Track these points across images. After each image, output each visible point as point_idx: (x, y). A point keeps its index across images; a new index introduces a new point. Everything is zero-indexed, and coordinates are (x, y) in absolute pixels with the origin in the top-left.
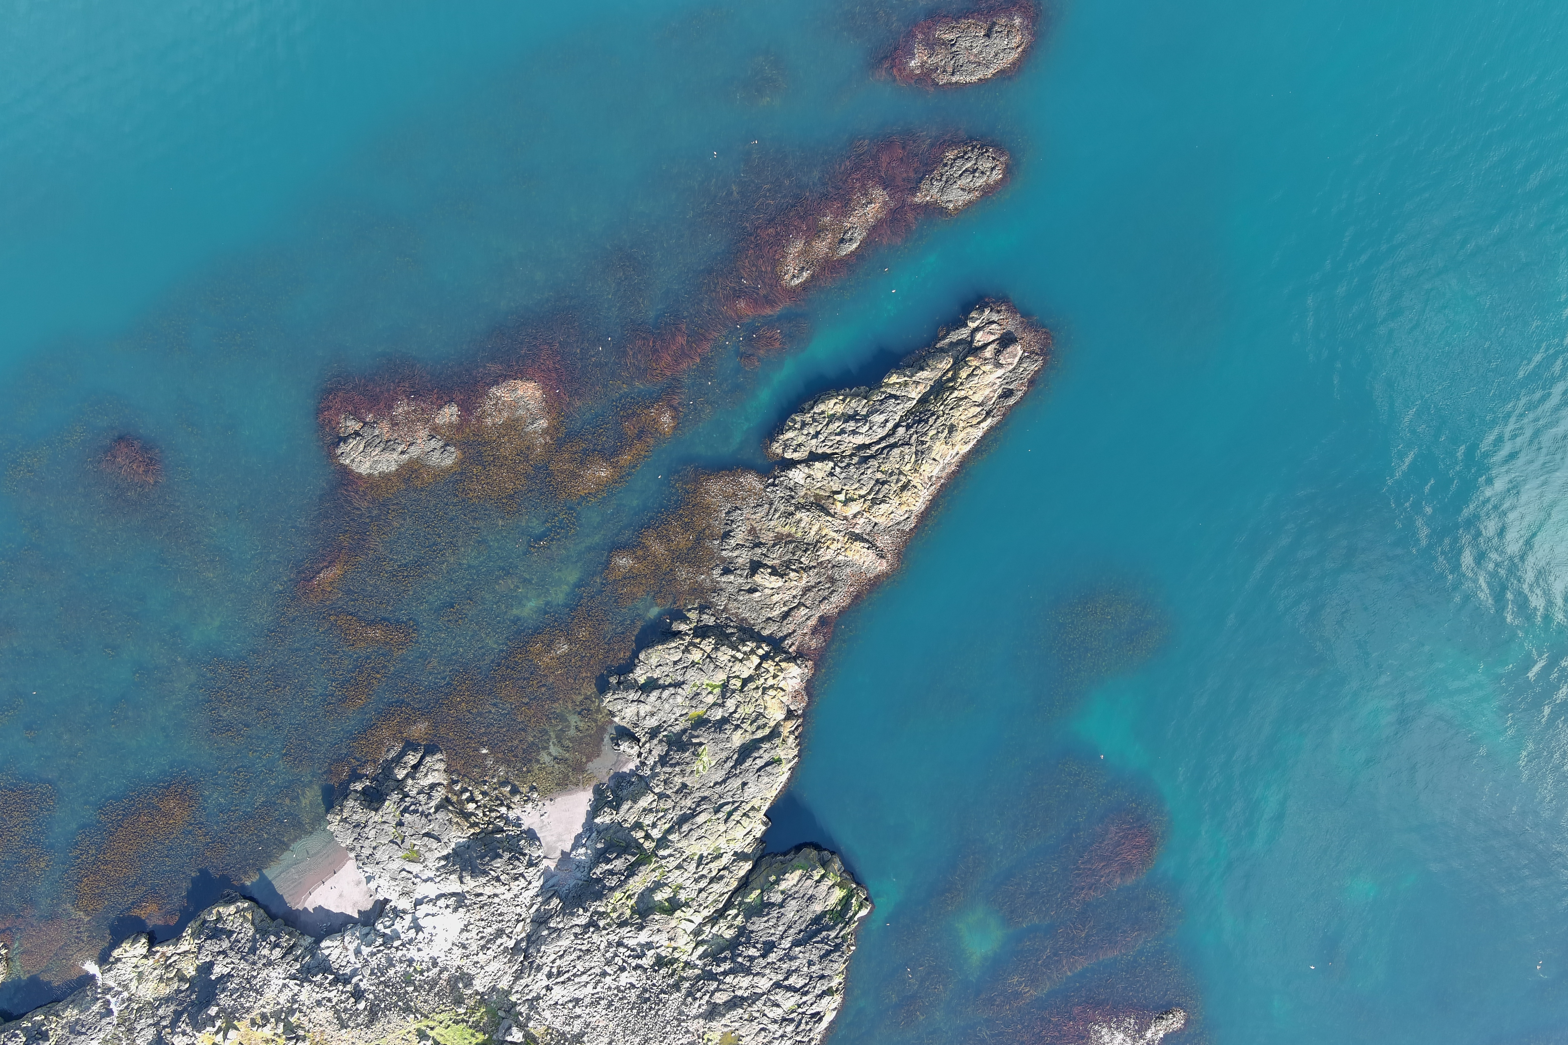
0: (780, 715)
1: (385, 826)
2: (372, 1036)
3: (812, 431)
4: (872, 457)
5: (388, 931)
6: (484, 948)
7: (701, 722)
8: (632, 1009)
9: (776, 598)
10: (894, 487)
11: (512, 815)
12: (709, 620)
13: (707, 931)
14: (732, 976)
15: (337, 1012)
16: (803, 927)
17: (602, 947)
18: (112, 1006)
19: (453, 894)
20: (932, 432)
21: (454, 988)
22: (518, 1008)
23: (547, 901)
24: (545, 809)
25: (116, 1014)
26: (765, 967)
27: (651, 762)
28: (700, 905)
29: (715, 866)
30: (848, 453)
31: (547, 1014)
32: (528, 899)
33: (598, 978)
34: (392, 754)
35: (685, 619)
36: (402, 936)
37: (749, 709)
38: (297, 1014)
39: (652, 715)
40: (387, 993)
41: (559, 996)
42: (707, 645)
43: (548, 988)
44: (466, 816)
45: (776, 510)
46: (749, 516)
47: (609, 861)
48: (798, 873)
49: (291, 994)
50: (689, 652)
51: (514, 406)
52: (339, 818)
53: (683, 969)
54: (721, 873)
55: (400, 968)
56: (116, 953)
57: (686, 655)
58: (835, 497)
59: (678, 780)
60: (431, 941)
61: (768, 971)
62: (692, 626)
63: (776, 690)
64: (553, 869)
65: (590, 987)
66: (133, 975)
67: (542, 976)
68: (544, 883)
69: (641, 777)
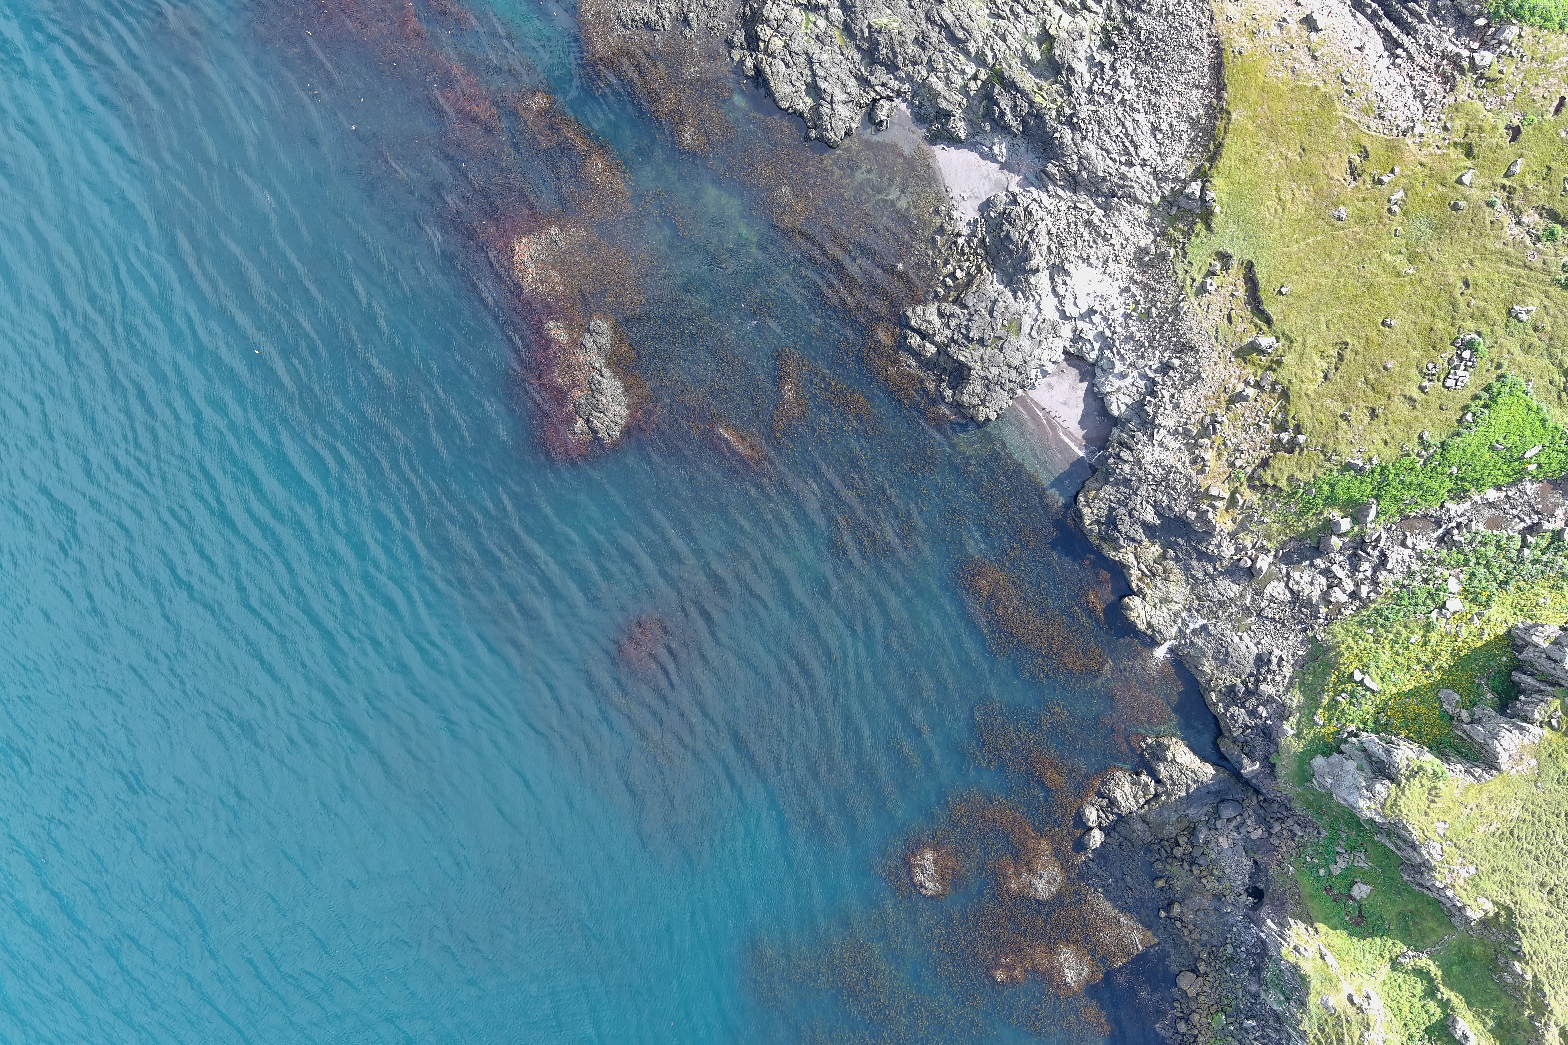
1: (986, 357)
2: (1207, 344)
5: (1097, 346)
6: (1106, 238)
7: (847, 30)
8: (1158, 68)
11: (966, 231)
12: (739, 37)
15: (1184, 387)
17: (1094, 108)
18: (1197, 626)
19: (1052, 279)
21: (1150, 265)
22: (1167, 193)
23: (1051, 178)
24: (956, 196)
25: (1205, 622)
27: (896, 85)
28: (1043, 9)
31: (1171, 161)
32: (1052, 200)
33: (1127, 109)
34: (913, 362)
35: (742, 62)
36: (1100, 329)
38: (1189, 427)
39: (844, 86)
40: (1161, 337)
41: (1151, 151)
42: (765, 32)
43: (1144, 164)
44: (970, 278)
46: (625, 4)
47: (1003, 113)
49: (1169, 437)
50: (773, 53)
51: (540, 264)
52: (981, 408)
53: (1113, 20)
55: (1134, 326)
56: (1142, 626)
57: (777, 54)
59: (911, 49)
60: (1102, 296)
62: (747, 52)
64: (1018, 178)
65: (1137, 116)
66: (1164, 609)
67: (1130, 172)
68: (1032, 185)
69: (913, 96)
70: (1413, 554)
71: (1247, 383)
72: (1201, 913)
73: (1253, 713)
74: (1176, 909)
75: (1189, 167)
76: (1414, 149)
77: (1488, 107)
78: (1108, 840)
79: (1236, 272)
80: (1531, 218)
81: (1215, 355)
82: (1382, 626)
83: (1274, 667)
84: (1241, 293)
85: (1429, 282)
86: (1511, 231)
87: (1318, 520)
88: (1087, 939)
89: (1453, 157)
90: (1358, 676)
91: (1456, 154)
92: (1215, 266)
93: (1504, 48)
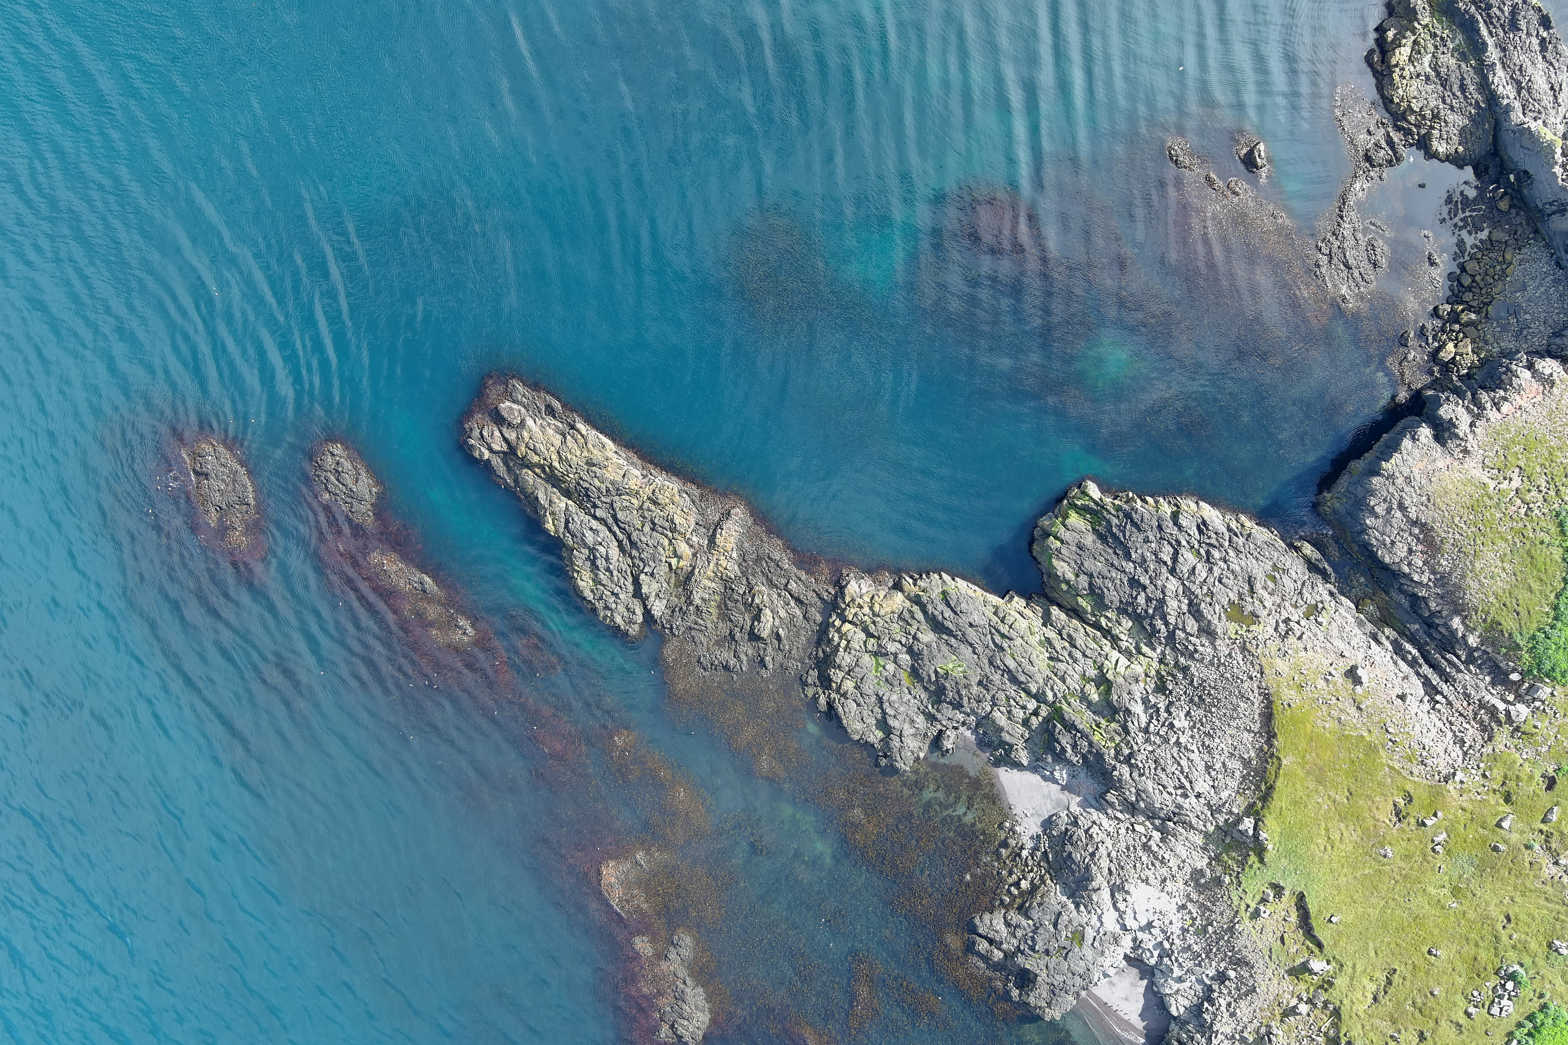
0: (899, 597)
1: (1051, 966)
2: (1261, 961)
3: (613, 599)
4: (629, 537)
5: (1156, 954)
6: (1163, 861)
7: (915, 673)
8: (1212, 713)
9: (782, 613)
10: (657, 511)
11: (1029, 844)
12: (812, 676)
13: (1126, 644)
14: (1168, 617)
15: (1240, 998)
16: (1111, 551)
17: (1150, 748)
19: (1113, 896)
20: (597, 483)
21: (1206, 887)
22: (1221, 824)
23: (1110, 804)
24: (1019, 813)
26: (1155, 586)
27: (961, 717)
28: (1099, 655)
29: (1058, 644)
30: (629, 561)
31: (1224, 796)
32: (1111, 822)
33: (1183, 750)
34: (981, 964)
35: (815, 698)
36: (1159, 940)
37: (895, 627)
38: (1245, 1034)
39: (912, 722)
40: (1218, 950)
41: (1206, 785)
42: (837, 676)
43: (1198, 796)
44: (1034, 888)
45: (696, 623)
46: (705, 649)
47: (1063, 750)
48: (1055, 562)
49: (1226, 1042)
50: (846, 693)
51: (626, 884)
52: (1047, 1010)
53: (1167, 665)
54: (1065, 637)
55: (1191, 939)
57: (849, 695)
58: (674, 568)
59: (975, 690)
60: (1160, 913)
61: (1159, 583)
62: (820, 691)
63: (873, 604)
64: (1078, 799)
65: (1192, 756)
67: (1186, 804)
68: (1092, 806)
69: (977, 725)
71: (1300, 999)
75: (1242, 803)
76: (1455, 795)
77: (1525, 757)
79: (1288, 900)
81: (1269, 972)
84: (1294, 918)
85: (1471, 915)
86: (1549, 870)
89: (1493, 802)
91: (1495, 800)
92: (1269, 895)
93: (1538, 704)
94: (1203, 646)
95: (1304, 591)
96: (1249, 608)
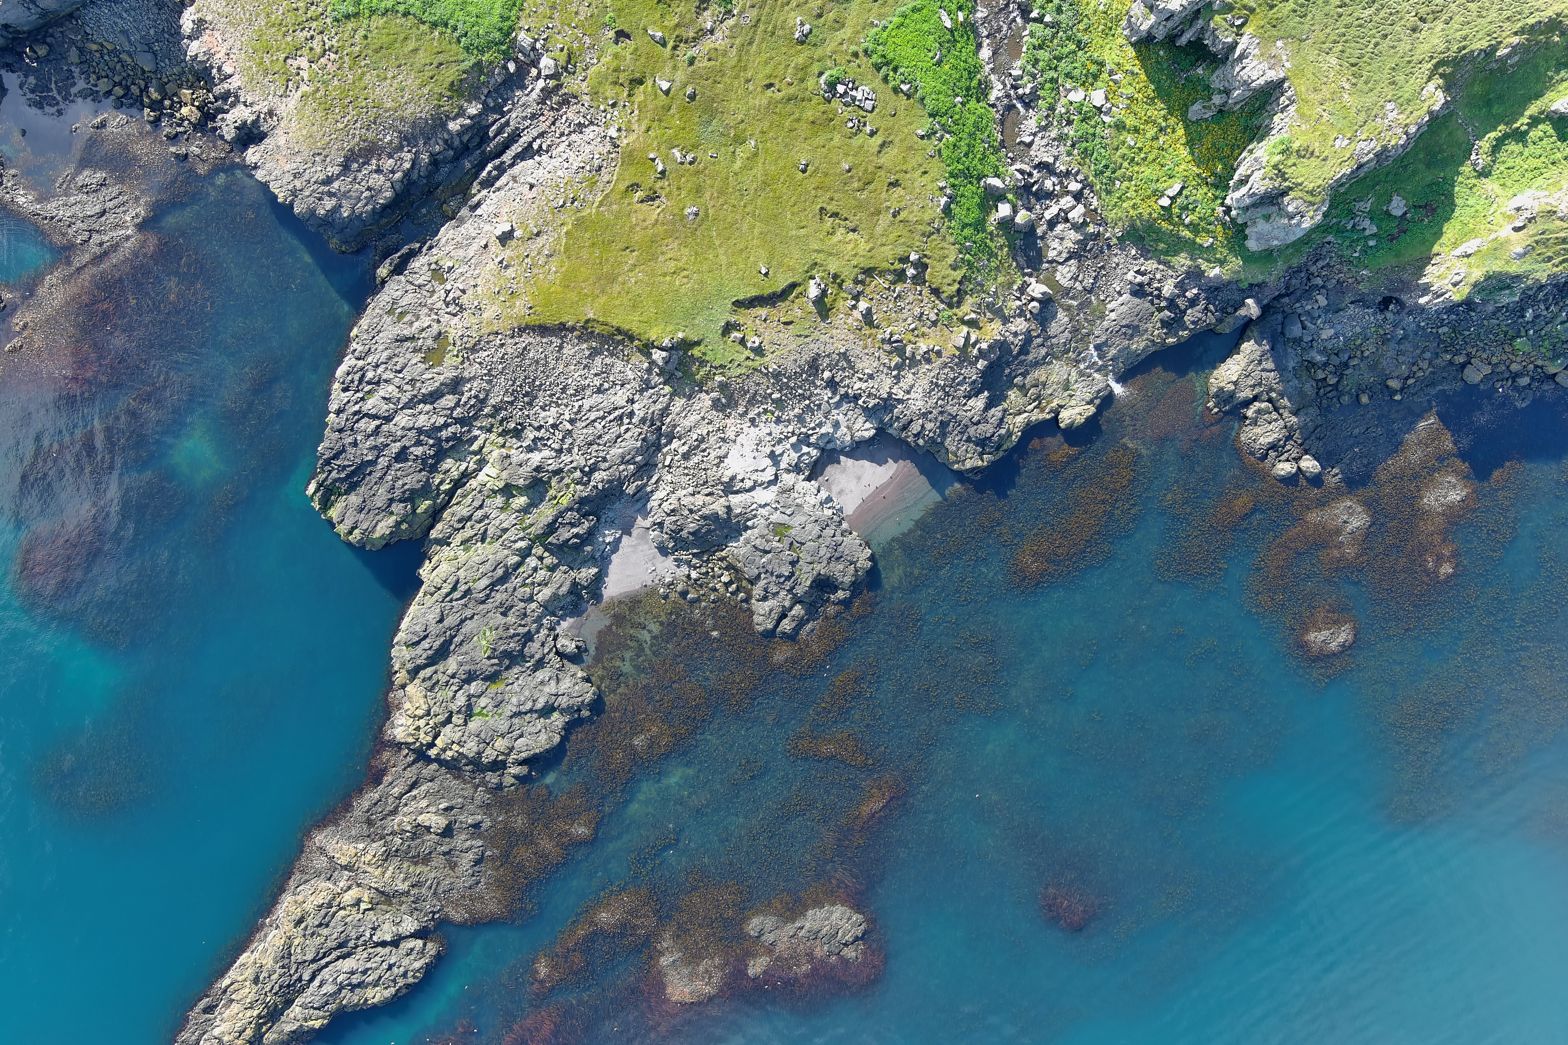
0: (411, 689)
1: (809, 559)
2: (811, 347)
3: (395, 969)
5: (805, 449)
6: (701, 440)
7: (492, 678)
8: (541, 385)
9: (424, 804)
10: (311, 921)
11: (685, 570)
12: (492, 778)
13: (471, 464)
14: (437, 424)
15: (853, 368)
16: (368, 478)
17: (576, 449)
18: (1095, 354)
19: (737, 492)
20: (275, 977)
21: (729, 399)
22: (661, 380)
23: (639, 489)
24: (651, 577)
25: (1091, 346)
26: (402, 437)
27: (544, 632)
28: (480, 492)
29: (468, 533)
30: (360, 949)
31: (630, 375)
32: (660, 490)
33: (578, 417)
34: (809, 626)
35: (515, 777)
36: (788, 446)
37: (441, 695)
38: (893, 364)
39: (542, 683)
40: (801, 388)
41: (619, 394)
42: (489, 755)
43: (631, 401)
44: (730, 568)
45: (430, 888)
46: (457, 881)
47: (576, 536)
48: (377, 535)
49: (901, 384)
50: (509, 748)
51: (693, 976)
52: (859, 565)
53: (492, 426)
54: (461, 525)
55: (789, 415)
56: (1092, 410)
57: (510, 745)
58: (370, 906)
59: (511, 619)
60: (757, 445)
61: (399, 433)
62: (507, 771)
63: (415, 716)
64: (639, 518)
65: (586, 407)
66: (1075, 386)
67: (639, 414)
68: (645, 505)
69: (555, 616)
70: (1040, 135)
71: (854, 307)
72: (1401, 359)
73: (1193, 303)
74: (1394, 384)
75: (638, 359)
76: (632, 137)
77: (595, 61)
78: (1313, 451)
79: (743, 317)
80: (707, 20)
81: (823, 338)
82: (1114, 172)
83: (1145, 279)
84: (763, 312)
85: (765, 124)
86: (718, 41)
87: (997, 235)
88: (1415, 476)
89: (642, 98)
90: (1165, 202)
91: (640, 93)
92: (735, 337)
93: (538, 46)
94: (471, 389)
95: (417, 283)
96: (429, 342)
